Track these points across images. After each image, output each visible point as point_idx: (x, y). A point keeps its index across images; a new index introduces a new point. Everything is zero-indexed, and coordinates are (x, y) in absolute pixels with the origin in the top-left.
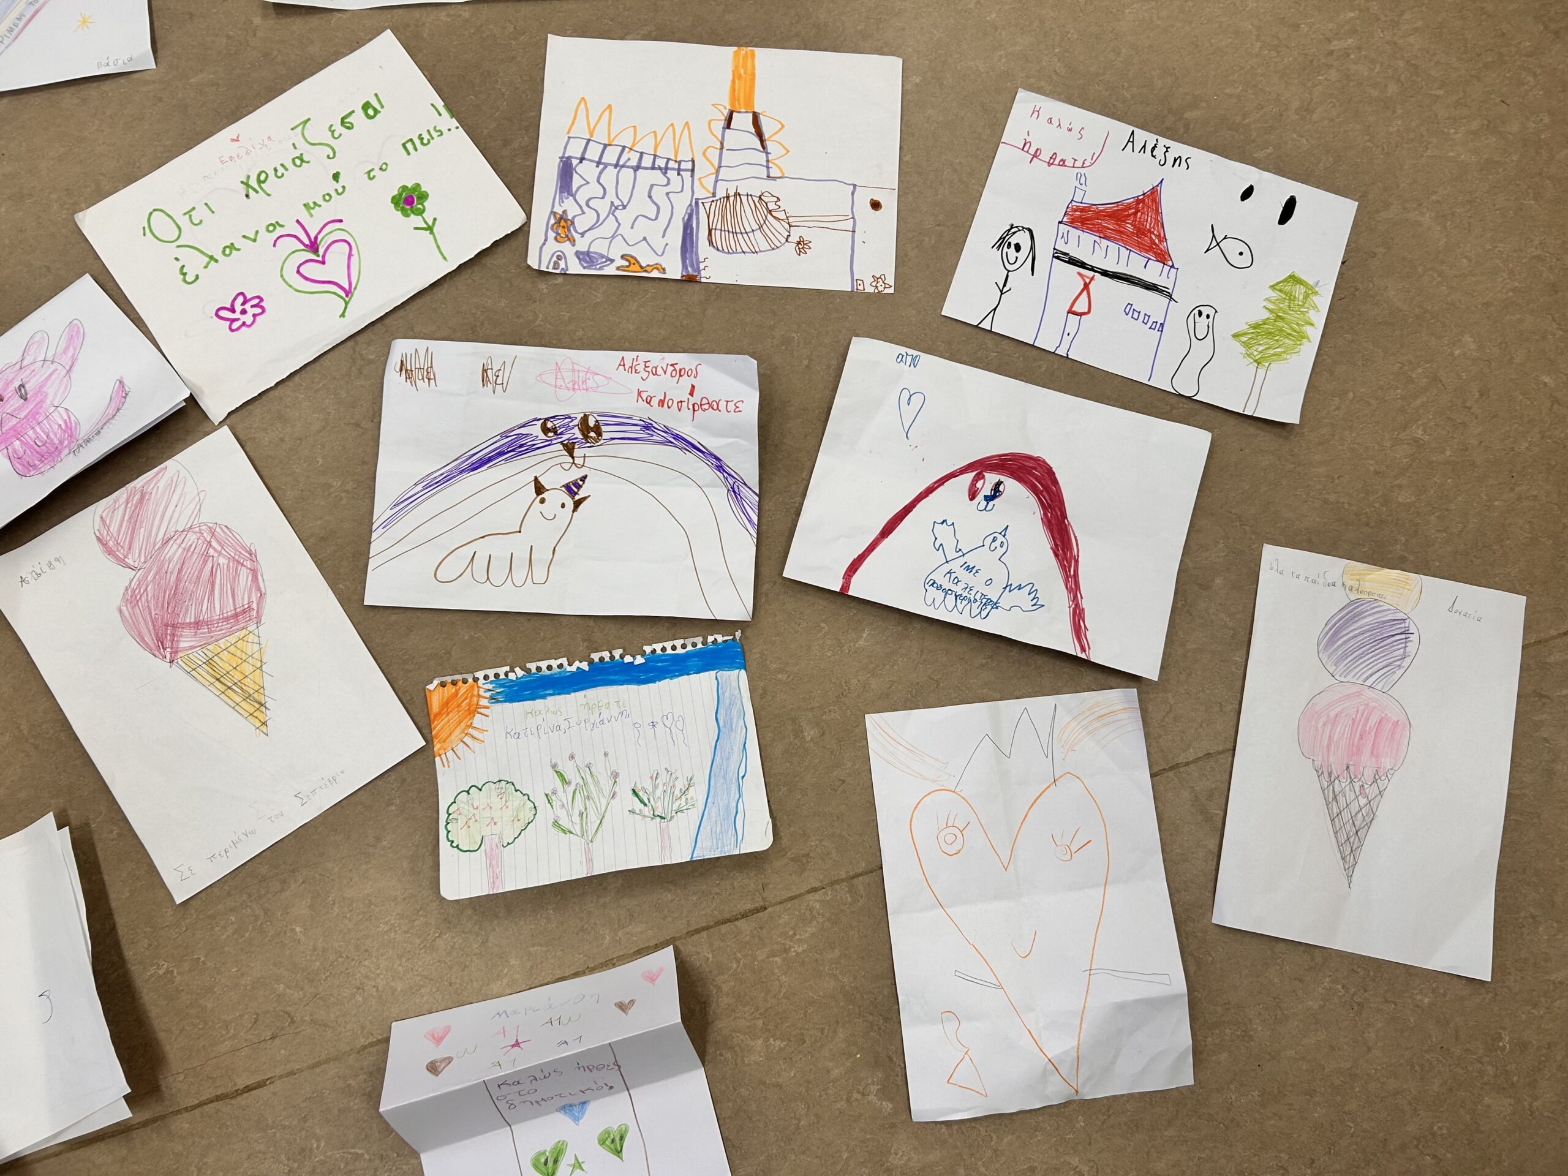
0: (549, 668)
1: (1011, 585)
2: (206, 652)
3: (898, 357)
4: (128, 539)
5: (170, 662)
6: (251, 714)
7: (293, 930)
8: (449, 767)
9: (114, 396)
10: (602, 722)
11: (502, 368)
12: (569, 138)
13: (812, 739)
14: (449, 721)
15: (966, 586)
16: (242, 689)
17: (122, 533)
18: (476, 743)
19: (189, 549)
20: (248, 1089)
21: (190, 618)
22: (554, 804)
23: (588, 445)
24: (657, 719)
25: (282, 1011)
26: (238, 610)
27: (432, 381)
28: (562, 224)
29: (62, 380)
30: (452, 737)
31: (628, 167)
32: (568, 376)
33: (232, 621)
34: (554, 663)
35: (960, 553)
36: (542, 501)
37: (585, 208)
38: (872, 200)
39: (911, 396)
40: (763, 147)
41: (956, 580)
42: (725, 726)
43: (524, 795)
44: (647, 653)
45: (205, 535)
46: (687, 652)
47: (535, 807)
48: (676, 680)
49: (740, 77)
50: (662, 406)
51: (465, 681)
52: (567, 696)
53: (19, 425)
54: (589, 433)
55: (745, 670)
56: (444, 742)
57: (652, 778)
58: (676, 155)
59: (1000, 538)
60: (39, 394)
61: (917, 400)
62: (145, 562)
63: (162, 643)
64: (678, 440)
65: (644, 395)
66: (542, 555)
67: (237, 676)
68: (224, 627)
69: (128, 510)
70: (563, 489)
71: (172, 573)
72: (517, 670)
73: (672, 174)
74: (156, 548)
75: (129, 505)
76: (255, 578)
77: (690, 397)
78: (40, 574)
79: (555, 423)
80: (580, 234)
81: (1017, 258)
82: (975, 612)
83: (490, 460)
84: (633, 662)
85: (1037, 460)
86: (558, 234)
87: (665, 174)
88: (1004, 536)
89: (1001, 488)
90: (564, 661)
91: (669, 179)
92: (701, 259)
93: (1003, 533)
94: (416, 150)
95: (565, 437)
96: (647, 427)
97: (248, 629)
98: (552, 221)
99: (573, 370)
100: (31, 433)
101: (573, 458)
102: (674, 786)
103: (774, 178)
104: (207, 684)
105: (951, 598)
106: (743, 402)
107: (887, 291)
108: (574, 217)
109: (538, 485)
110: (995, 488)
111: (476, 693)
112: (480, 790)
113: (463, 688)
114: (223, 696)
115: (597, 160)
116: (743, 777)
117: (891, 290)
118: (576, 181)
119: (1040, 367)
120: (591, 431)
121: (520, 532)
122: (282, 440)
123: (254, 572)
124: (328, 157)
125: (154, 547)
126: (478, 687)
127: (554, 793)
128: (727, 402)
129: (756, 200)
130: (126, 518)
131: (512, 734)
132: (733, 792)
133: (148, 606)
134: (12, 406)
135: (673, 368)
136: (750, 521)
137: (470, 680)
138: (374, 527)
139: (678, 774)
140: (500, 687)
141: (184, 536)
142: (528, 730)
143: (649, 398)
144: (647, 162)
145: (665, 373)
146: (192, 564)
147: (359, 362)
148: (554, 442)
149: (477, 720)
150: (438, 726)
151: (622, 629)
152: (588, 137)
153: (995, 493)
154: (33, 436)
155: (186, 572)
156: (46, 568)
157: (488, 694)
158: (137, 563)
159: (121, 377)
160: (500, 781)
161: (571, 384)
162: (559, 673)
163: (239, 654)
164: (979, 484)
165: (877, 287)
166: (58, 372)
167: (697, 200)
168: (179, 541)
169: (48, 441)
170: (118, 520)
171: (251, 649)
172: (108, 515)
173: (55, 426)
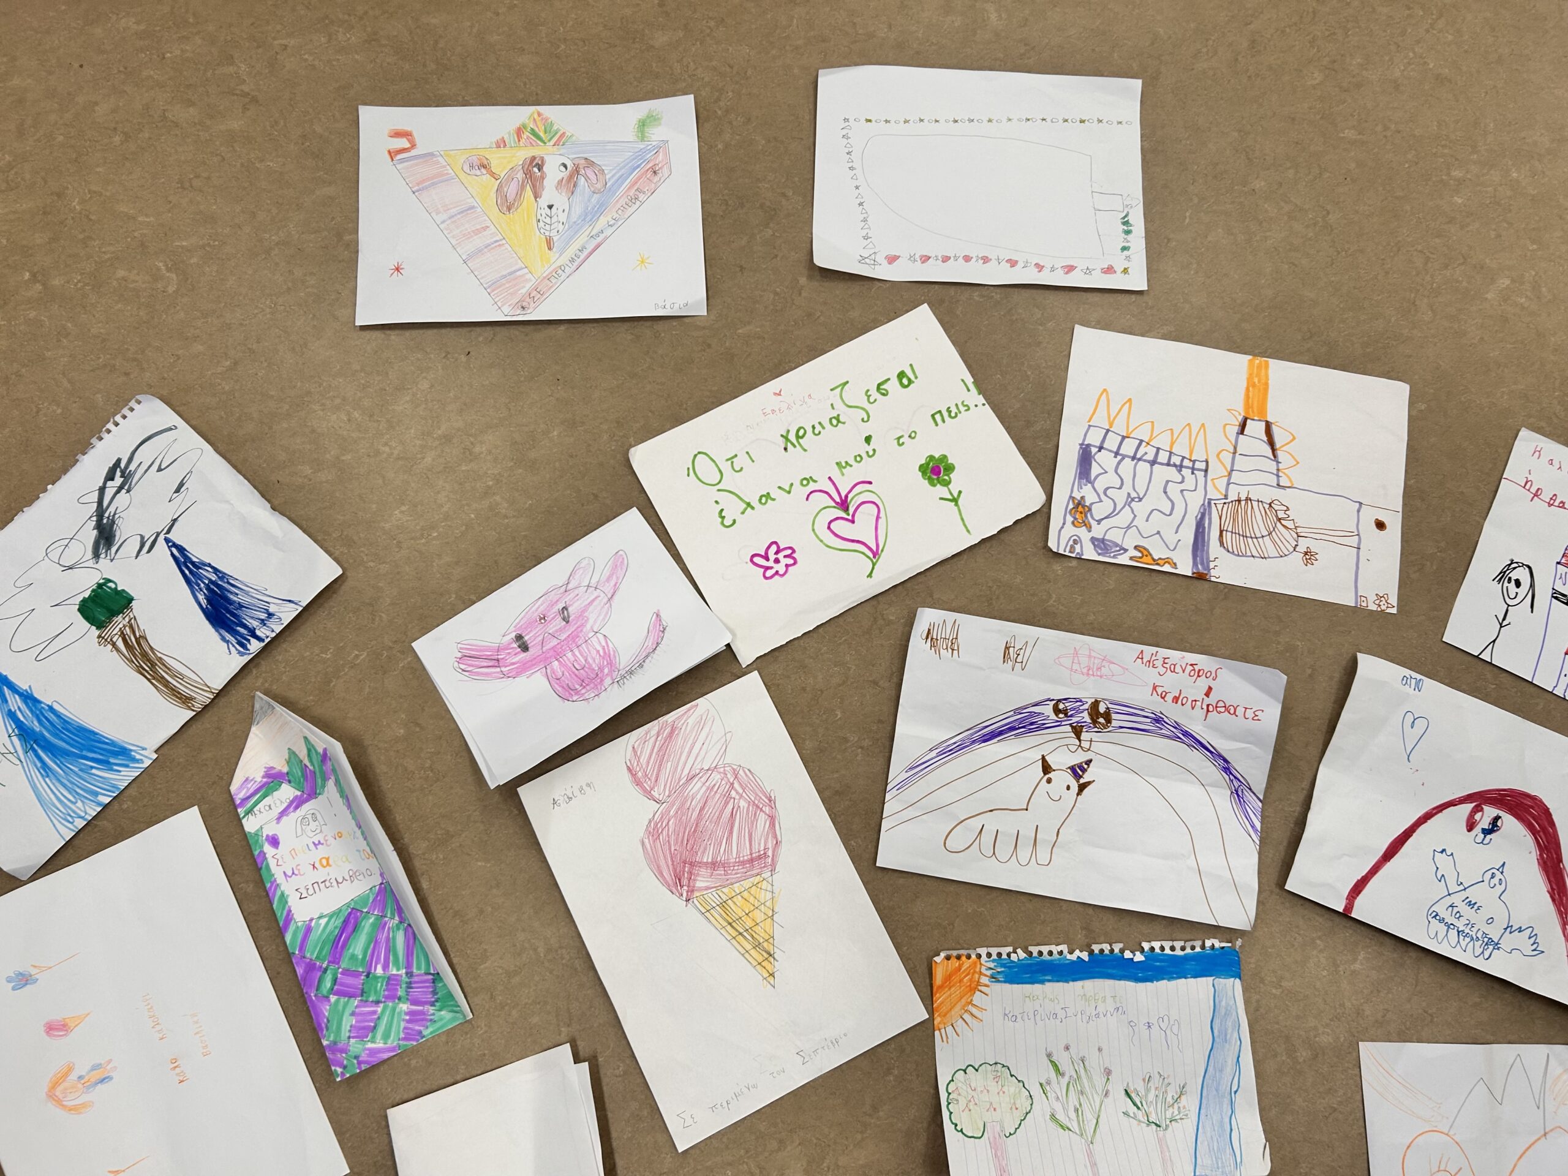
0: (1050, 953)
1: (1512, 926)
2: (720, 894)
3: (1403, 679)
4: (655, 771)
5: (686, 901)
6: (759, 964)
8: (947, 1042)
9: (651, 628)
10: (1097, 1016)
11: (1024, 648)
12: (1090, 426)
13: (1304, 1061)
14: (950, 995)
15: (1468, 922)
16: (752, 937)
17: (650, 766)
18: (975, 1021)
19: (713, 788)
21: (707, 858)
22: (1049, 1094)
23: (1096, 729)
24: (1153, 1021)
26: (754, 855)
27: (955, 652)
28: (1080, 510)
29: (603, 607)
30: (953, 1013)
31: (1145, 461)
32: (1084, 661)
33: (748, 865)
34: (1055, 949)
35: (1462, 887)
36: (1049, 781)
37: (1103, 497)
38: (1377, 519)
39: (1415, 720)
40: (1275, 456)
41: (1458, 915)
42: (1219, 1036)
43: (1019, 1081)
44: (1146, 950)
45: (729, 776)
46: (1185, 954)
47: (1031, 1096)
48: (1174, 983)
49: (1254, 385)
50: (1176, 703)
51: (969, 957)
52: (1066, 984)
53: (559, 646)
54: (1098, 718)
55: (1240, 979)
56: (945, 1015)
57: (1144, 1080)
58: (1191, 453)
59: (1498, 875)
60: (581, 619)
61: (1421, 724)
62: (669, 796)
63: (679, 880)
64: (1187, 736)
65: (1159, 690)
66: (1046, 835)
67: (749, 923)
68: (739, 871)
69: (658, 743)
70: (1069, 770)
71: (693, 810)
72: (1019, 951)
73: (1186, 472)
74: (681, 783)
75: (659, 738)
76: (772, 825)
77: (1205, 697)
78: (571, 798)
79: (1067, 705)
80: (1097, 521)
81: (1517, 593)
82: (1478, 951)
83: (1001, 733)
84: (1132, 959)
85: (1533, 798)
86: (1075, 519)
87: (1180, 471)
88: (1502, 873)
89: (1499, 823)
90: (1064, 948)
91: (1183, 477)
92: (1212, 559)
93: (1501, 870)
94: (944, 421)
95: (1074, 720)
96: (1158, 720)
97: (763, 875)
98: (1071, 506)
99: (1090, 656)
100: (569, 655)
101: (1080, 741)
102: (1166, 1092)
103: (1284, 487)
104: (719, 927)
105: (1453, 933)
106: (1263, 711)
107: (1389, 611)
108: (1092, 504)
109: (1046, 764)
110: (1493, 822)
111: (978, 970)
112: (977, 1070)
113: (967, 964)
114: (733, 941)
115: (1115, 450)
116: (1235, 1092)
117: (1394, 611)
118: (1095, 470)
119: (1537, 704)
120: (1100, 716)
121: (1027, 810)
122: (804, 689)
123: (772, 819)
124: (863, 420)
125: (679, 782)
126: (981, 964)
127: (1049, 1083)
128: (1246, 708)
129: (1267, 506)
130: (655, 750)
131: (1010, 1016)
132: (1225, 1106)
133: (668, 841)
134: (554, 626)
135: (1191, 668)
136: (1253, 826)
137: (974, 956)
138: (889, 788)
139: (1171, 1080)
140: (1001, 967)
141: (708, 775)
142: (1025, 1014)
143: (1164, 693)
144: (1163, 457)
145: (1184, 671)
146: (714, 803)
147: (881, 622)
148: (1063, 723)
149: (977, 998)
150: (939, 999)
151: (1120, 921)
152: (1107, 427)
153: (1493, 827)
154: (572, 659)
155: (708, 811)
156: (577, 793)
157: (989, 973)
158: (661, 796)
159: (658, 610)
160: (996, 1063)
161: (1086, 669)
162: (1059, 959)
163: (752, 899)
164: (1478, 816)
165: (1379, 606)
166: (600, 598)
167: (1210, 500)
168: (703, 780)
169: (587, 665)
170: (648, 752)
171: (765, 896)
172: (639, 745)
173: (594, 653)
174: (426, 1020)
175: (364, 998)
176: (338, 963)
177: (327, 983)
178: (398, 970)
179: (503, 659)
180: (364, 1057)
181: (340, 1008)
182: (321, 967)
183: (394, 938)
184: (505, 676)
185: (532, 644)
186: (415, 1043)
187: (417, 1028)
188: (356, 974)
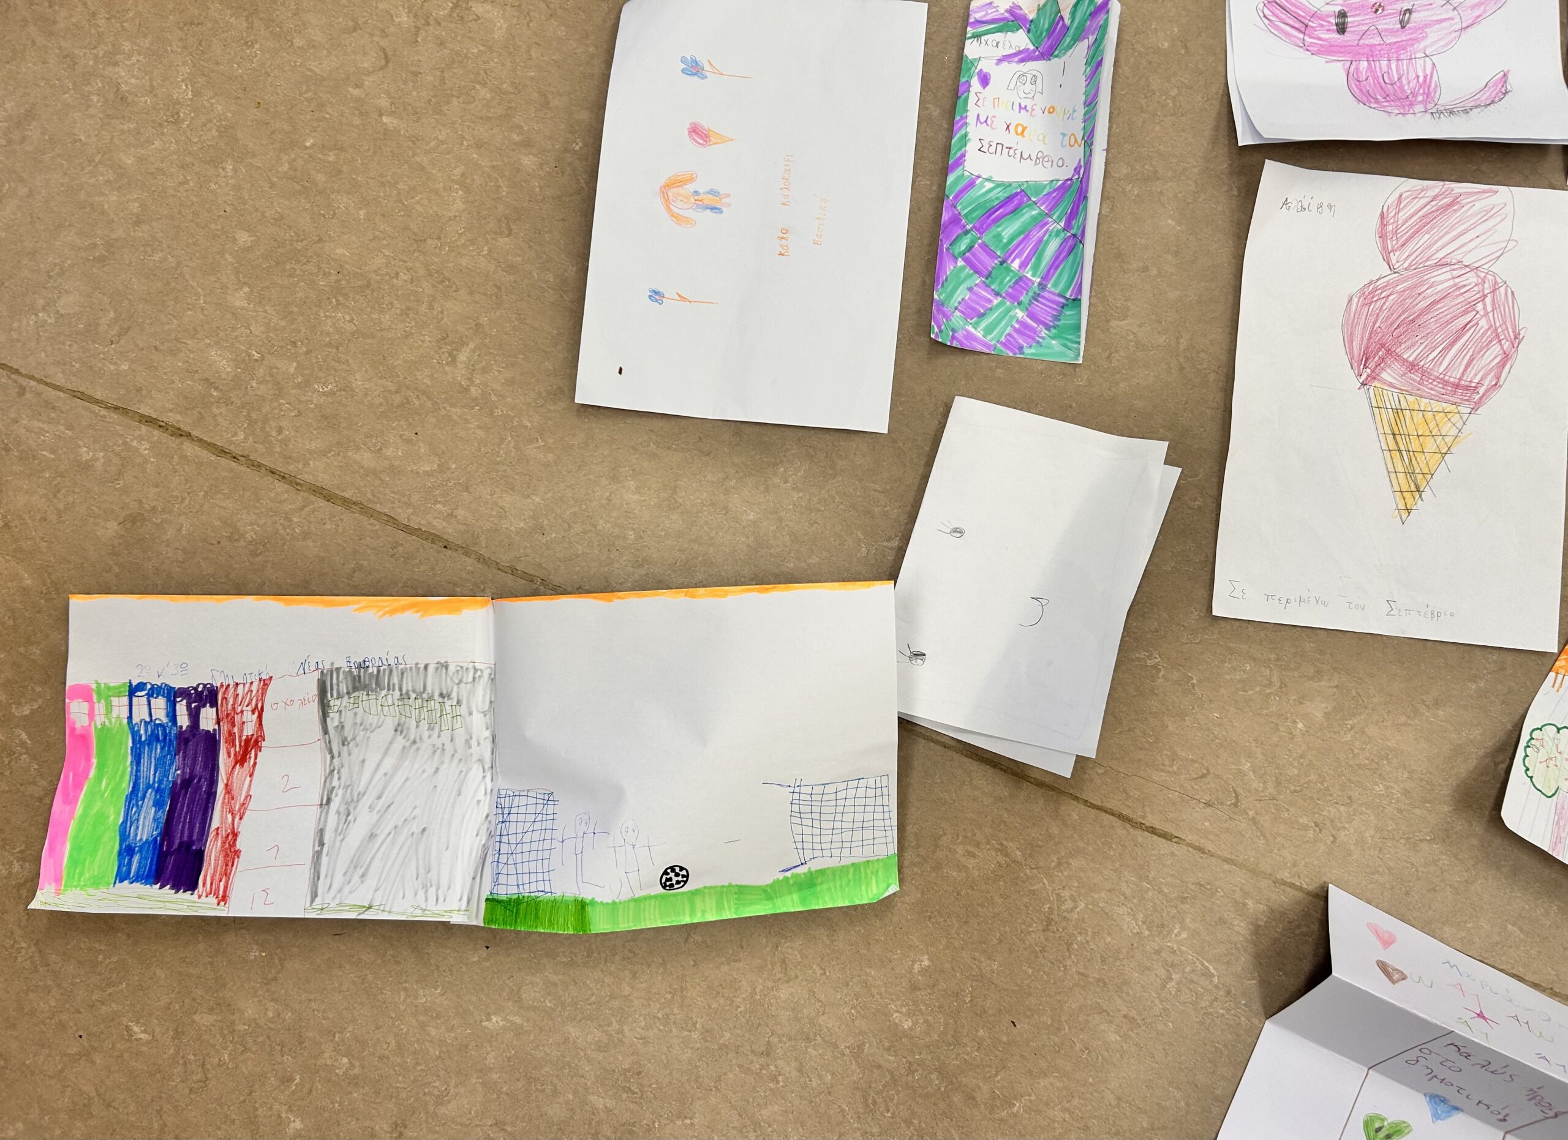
2: (1402, 399)
4: (1409, 233)
5: (1362, 384)
6: (1402, 492)
7: (1295, 722)
8: (1558, 691)
9: (1490, 84)
16: (1410, 461)
17: (1406, 226)
19: (1460, 288)
20: (1153, 831)
21: (1410, 356)
25: (1233, 788)
26: (1463, 382)
29: (1451, 33)
33: (1449, 388)
45: (1486, 285)
53: (1379, 48)
60: (1419, 32)
62: (1406, 269)
63: (1367, 359)
67: (1415, 445)
68: (1437, 388)
69: (1429, 207)
71: (1424, 298)
74: (1426, 264)
75: (1433, 203)
76: (1502, 365)
78: (1305, 209)
97: (1459, 408)
100: (1384, 63)
104: (1381, 430)
114: (1387, 454)
123: (1506, 357)
125: (1426, 261)
130: (1420, 214)
133: (1378, 314)
134: (1385, 24)
141: (1465, 271)
146: (1452, 304)
154: (1385, 69)
155: (1440, 308)
156: (1313, 207)
158: (1399, 264)
163: (1432, 425)
166: (1452, 22)
168: (1455, 273)
169: (1398, 84)
170: (1413, 210)
171: (1448, 429)
172: (1408, 197)
173: (1412, 75)
174: (1033, 339)
175: (988, 282)
176: (981, 234)
177: (963, 245)
178: (1034, 275)
179: (1312, 27)
180: (960, 335)
181: (963, 275)
182: (964, 226)
183: (1048, 242)
184: (1305, 47)
185: (1351, 29)
186: (1011, 355)
187: (1021, 341)
188: (992, 255)
